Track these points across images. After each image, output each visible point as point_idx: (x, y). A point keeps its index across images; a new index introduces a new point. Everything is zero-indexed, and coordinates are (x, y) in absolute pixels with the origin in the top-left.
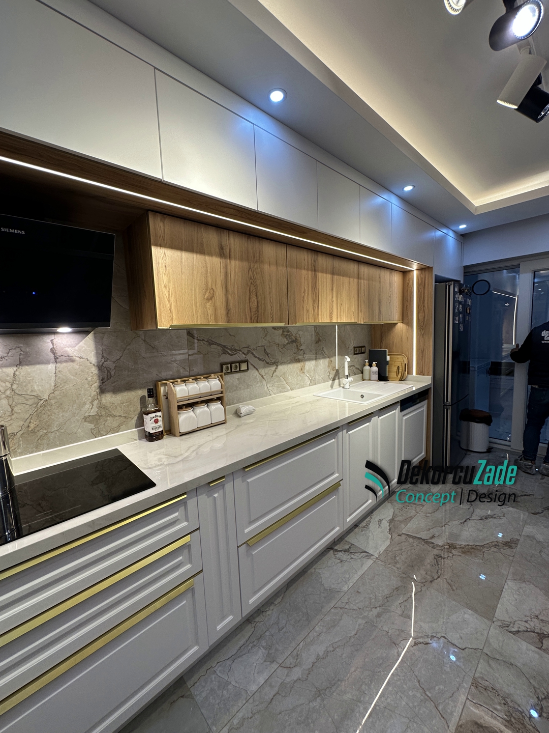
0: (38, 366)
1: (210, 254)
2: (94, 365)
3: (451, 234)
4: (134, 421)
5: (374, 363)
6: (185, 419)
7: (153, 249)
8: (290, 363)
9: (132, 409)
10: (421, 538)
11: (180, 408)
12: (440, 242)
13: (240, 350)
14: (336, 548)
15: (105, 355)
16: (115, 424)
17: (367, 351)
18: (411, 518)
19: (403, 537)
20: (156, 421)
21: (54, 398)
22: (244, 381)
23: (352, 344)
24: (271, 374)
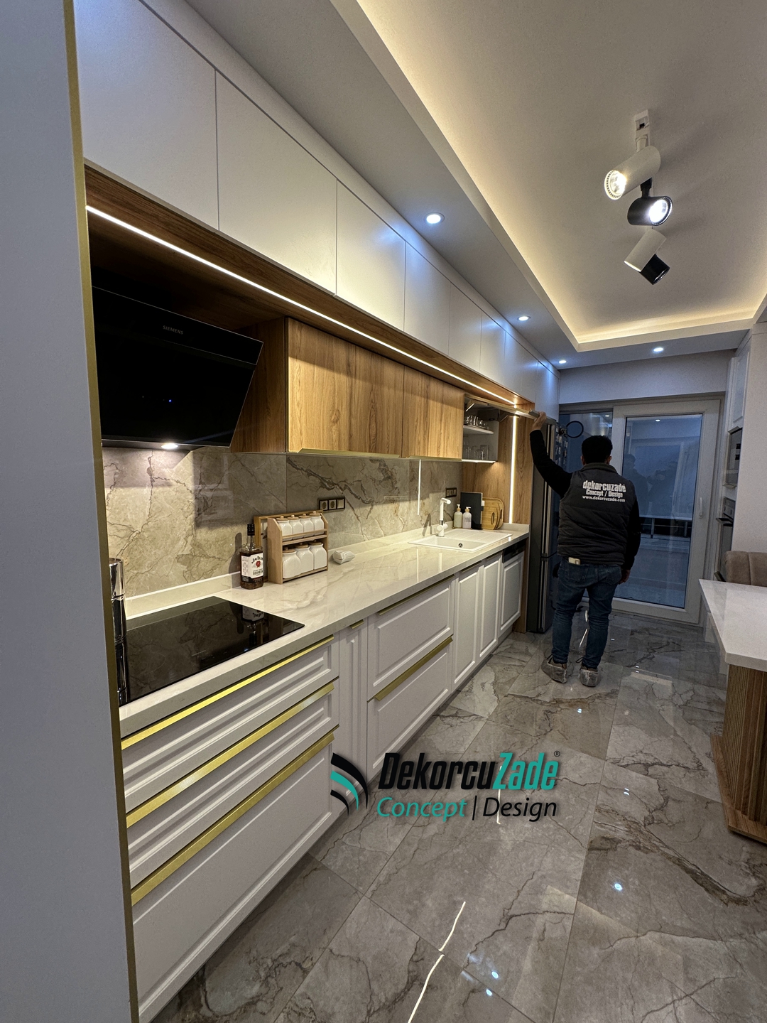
0: (133, 490)
1: (339, 371)
2: (191, 491)
3: (551, 368)
4: (227, 565)
5: (467, 508)
6: (290, 563)
7: (290, 360)
8: (384, 503)
9: (227, 549)
10: (528, 697)
11: (284, 548)
12: (539, 376)
13: (338, 485)
14: (442, 714)
15: (203, 481)
16: (209, 567)
17: (459, 494)
18: (514, 679)
19: (510, 698)
20: (258, 564)
21: (148, 530)
22: (340, 522)
23: (444, 486)
24: (366, 515)
